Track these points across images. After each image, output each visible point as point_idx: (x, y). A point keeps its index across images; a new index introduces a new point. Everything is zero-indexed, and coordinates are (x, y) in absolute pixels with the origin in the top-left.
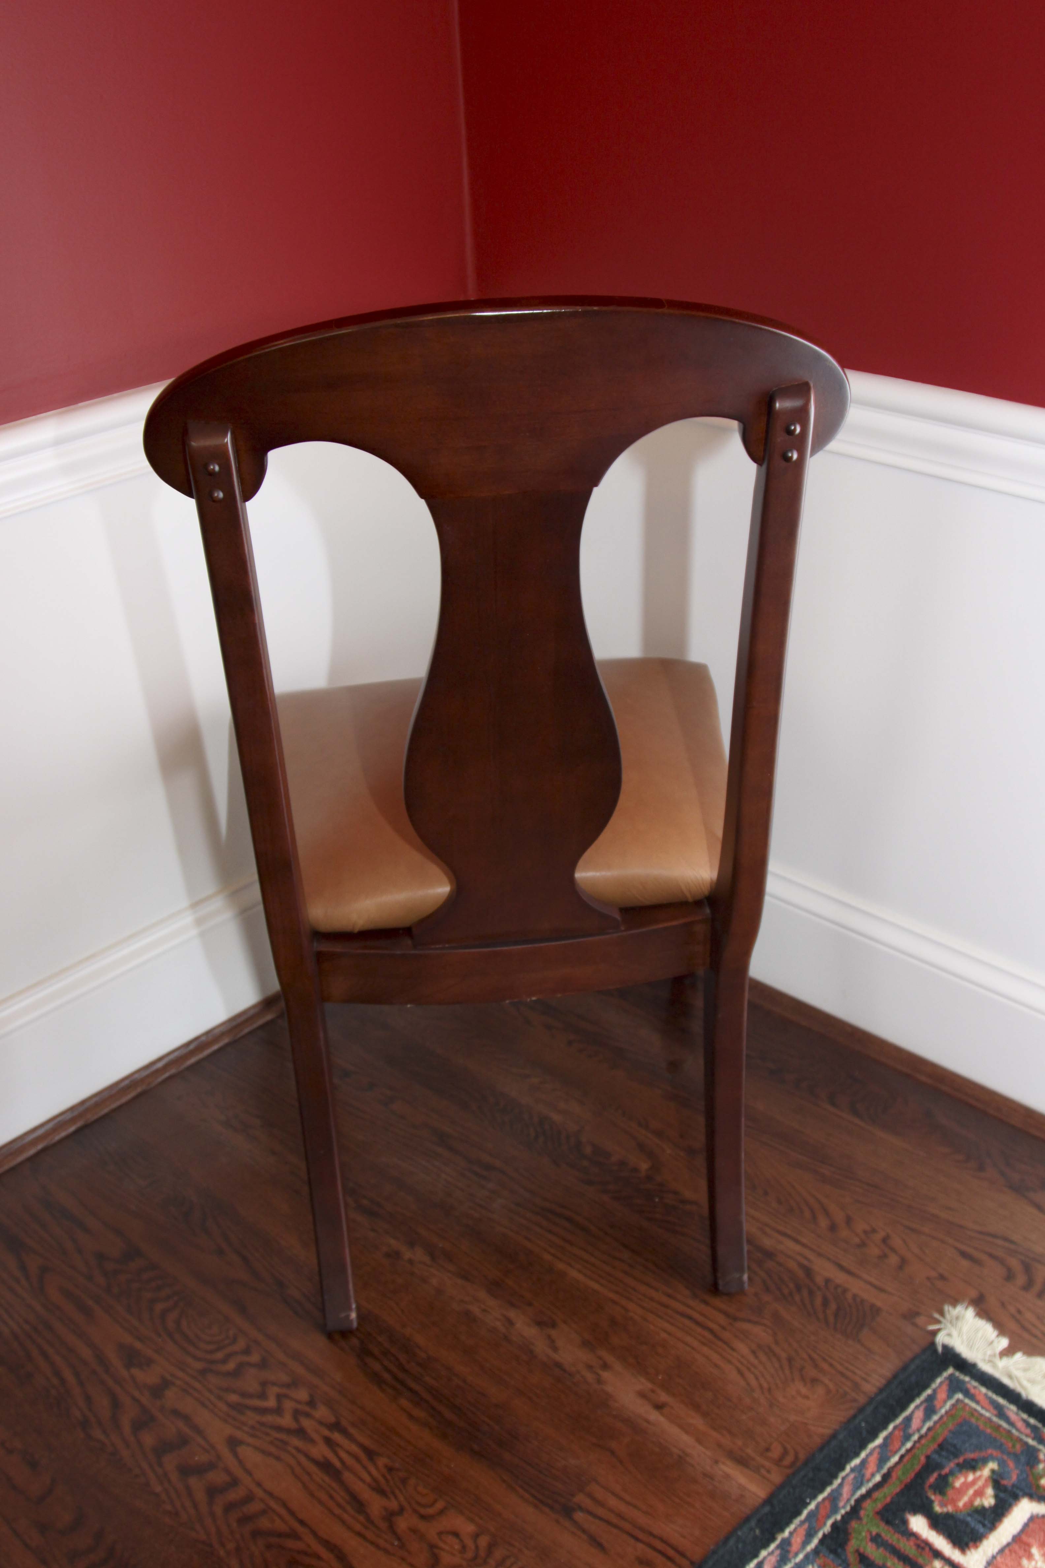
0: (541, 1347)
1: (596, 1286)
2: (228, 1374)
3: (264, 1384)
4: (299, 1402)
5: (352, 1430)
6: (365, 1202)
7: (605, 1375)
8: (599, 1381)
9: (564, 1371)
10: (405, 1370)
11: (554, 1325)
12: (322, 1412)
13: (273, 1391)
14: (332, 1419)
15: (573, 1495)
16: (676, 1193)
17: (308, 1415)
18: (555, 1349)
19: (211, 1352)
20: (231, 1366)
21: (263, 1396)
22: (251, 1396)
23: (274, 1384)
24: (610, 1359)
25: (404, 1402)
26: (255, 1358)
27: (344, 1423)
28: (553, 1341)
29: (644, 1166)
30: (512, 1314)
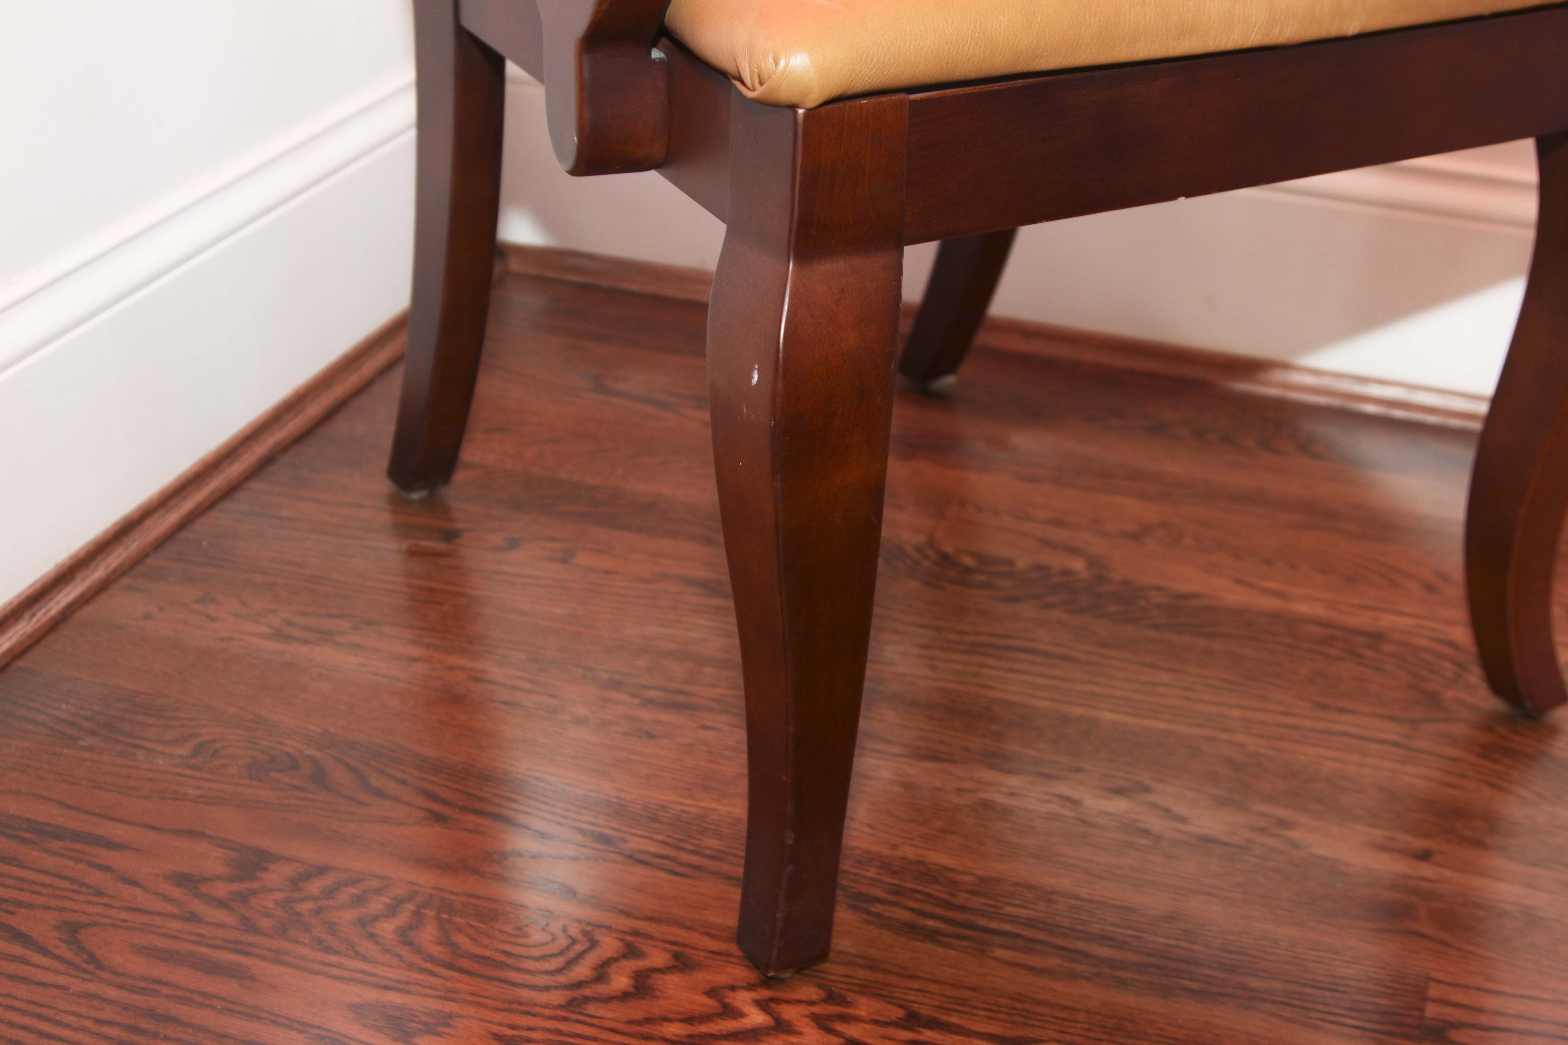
0: (1155, 823)
1: (1162, 725)
2: (625, 996)
3: (712, 992)
4: (812, 1003)
5: (954, 1019)
6: (652, 693)
7: (1295, 834)
8: (1295, 845)
9: (1227, 844)
10: (962, 909)
11: (1146, 789)
12: (864, 1007)
13: (743, 1000)
14: (900, 1013)
15: (1422, 1010)
16: (1159, 589)
17: (845, 1018)
18: (1183, 820)
19: (560, 971)
20: (620, 981)
21: (730, 1012)
22: (706, 1018)
23: (733, 988)
24: (1283, 813)
25: (999, 953)
26: (658, 958)
27: (925, 1011)
28: (1167, 810)
29: (1078, 565)
30: (1063, 788)
